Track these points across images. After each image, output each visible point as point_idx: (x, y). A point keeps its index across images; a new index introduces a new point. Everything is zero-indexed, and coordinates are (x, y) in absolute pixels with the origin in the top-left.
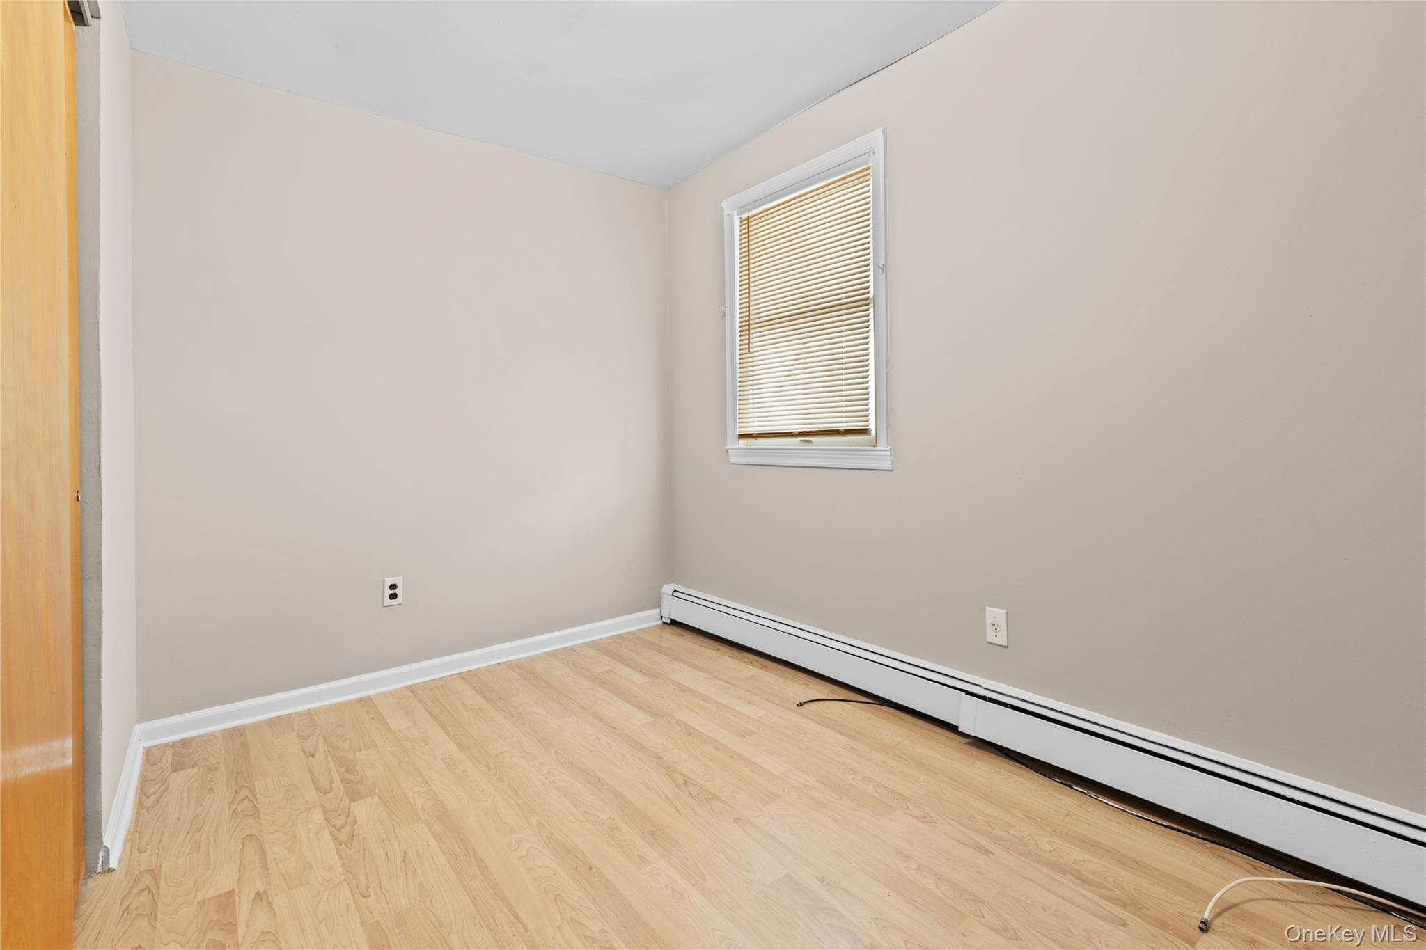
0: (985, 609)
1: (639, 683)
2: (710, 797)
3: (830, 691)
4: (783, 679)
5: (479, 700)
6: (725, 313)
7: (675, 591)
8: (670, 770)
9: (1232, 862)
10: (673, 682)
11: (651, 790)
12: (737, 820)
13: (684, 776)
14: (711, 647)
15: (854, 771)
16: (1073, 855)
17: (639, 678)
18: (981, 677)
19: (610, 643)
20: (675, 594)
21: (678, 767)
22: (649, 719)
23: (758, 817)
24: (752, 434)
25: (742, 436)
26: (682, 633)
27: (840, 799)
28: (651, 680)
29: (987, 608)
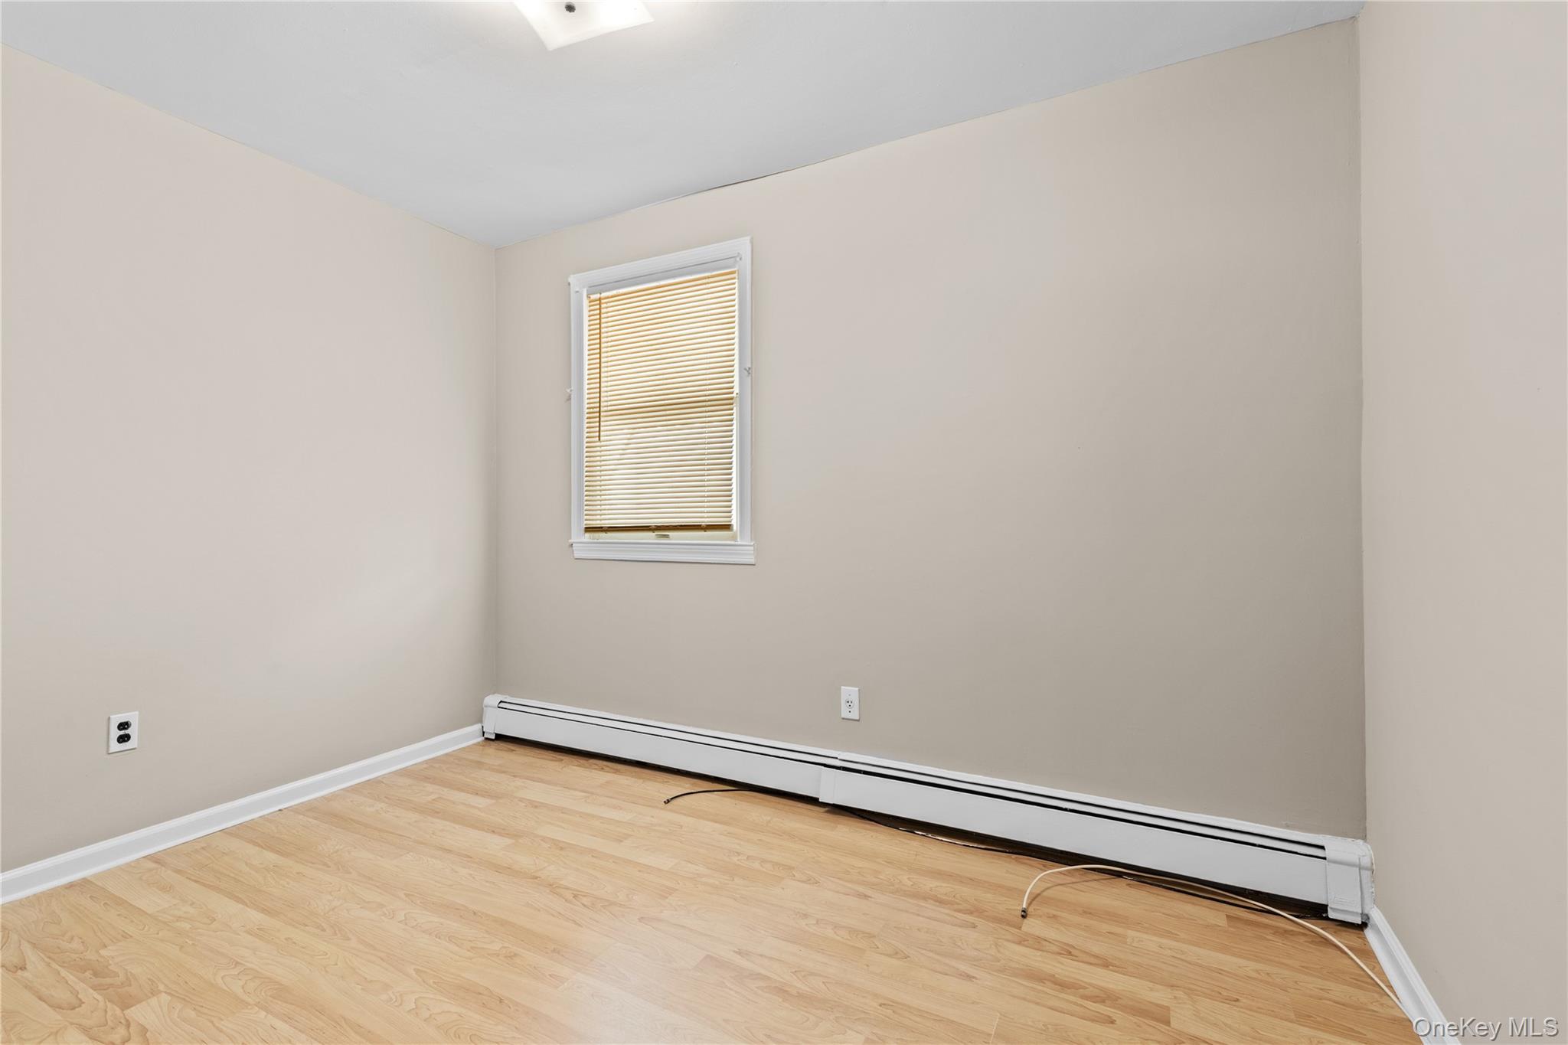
0: (840, 689)
1: (480, 806)
2: (607, 904)
3: (692, 784)
4: (641, 781)
5: (271, 857)
6: (570, 396)
7: (501, 702)
8: (553, 887)
9: (1030, 865)
10: (521, 800)
11: (539, 910)
12: (641, 919)
13: (571, 890)
14: (551, 758)
15: (737, 853)
16: (929, 884)
17: (481, 802)
18: (835, 750)
19: (426, 768)
20: (502, 705)
21: (562, 883)
22: (508, 841)
23: (662, 912)
24: (602, 527)
25: (588, 529)
26: (513, 748)
27: (733, 880)
28: (494, 801)
29: (843, 687)
